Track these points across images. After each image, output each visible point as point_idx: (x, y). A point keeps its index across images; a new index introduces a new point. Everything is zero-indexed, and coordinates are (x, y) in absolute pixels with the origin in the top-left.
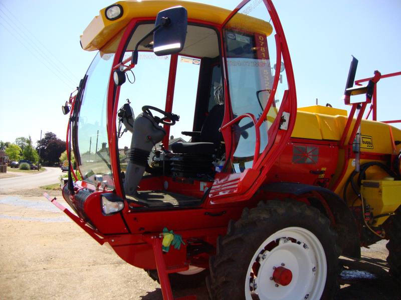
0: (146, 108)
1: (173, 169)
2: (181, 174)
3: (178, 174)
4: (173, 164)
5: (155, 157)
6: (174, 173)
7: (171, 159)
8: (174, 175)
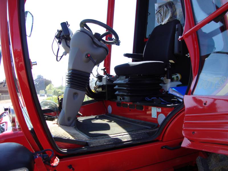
0: (83, 24)
1: (117, 93)
2: (127, 99)
3: (123, 99)
4: (116, 87)
5: (98, 82)
6: (119, 98)
7: (114, 82)
8: (119, 99)
